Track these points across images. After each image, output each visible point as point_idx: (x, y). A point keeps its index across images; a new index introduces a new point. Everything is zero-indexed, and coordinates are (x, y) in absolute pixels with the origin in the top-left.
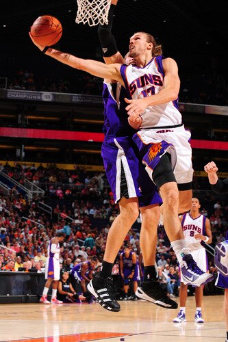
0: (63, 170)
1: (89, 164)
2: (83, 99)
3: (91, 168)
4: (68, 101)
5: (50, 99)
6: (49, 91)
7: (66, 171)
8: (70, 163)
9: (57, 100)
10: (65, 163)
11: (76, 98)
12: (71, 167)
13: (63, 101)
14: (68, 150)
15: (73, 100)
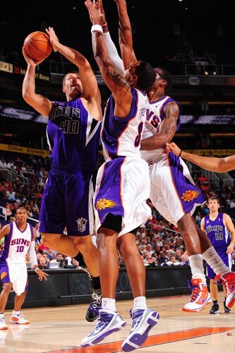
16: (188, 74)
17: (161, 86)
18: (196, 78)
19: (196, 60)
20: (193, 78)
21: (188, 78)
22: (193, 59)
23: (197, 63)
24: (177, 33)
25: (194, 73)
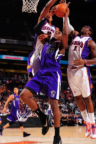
0: (9, 72)
1: (20, 70)
2: (19, 43)
3: (21, 71)
4: (12, 43)
5: (4, 42)
6: (4, 39)
7: (11, 73)
8: (12, 69)
9: (7, 43)
10: (10, 69)
11: (15, 42)
12: (12, 71)
13: (10, 43)
14: (11, 64)
15: (14, 43)
16: (28, 41)
17: (89, 33)
18: (31, 43)
19: (32, 36)
20: (30, 43)
21: (28, 42)
22: (30, 35)
23: (32, 37)
24: (25, 24)
25: (30, 41)
